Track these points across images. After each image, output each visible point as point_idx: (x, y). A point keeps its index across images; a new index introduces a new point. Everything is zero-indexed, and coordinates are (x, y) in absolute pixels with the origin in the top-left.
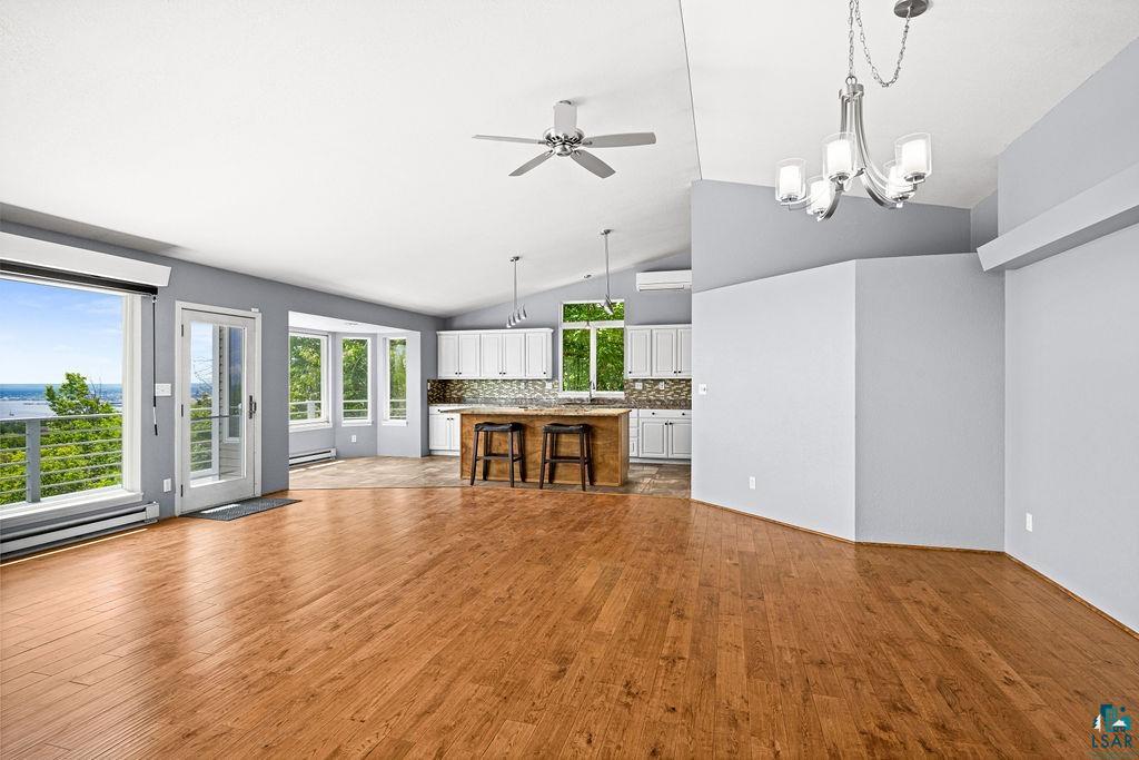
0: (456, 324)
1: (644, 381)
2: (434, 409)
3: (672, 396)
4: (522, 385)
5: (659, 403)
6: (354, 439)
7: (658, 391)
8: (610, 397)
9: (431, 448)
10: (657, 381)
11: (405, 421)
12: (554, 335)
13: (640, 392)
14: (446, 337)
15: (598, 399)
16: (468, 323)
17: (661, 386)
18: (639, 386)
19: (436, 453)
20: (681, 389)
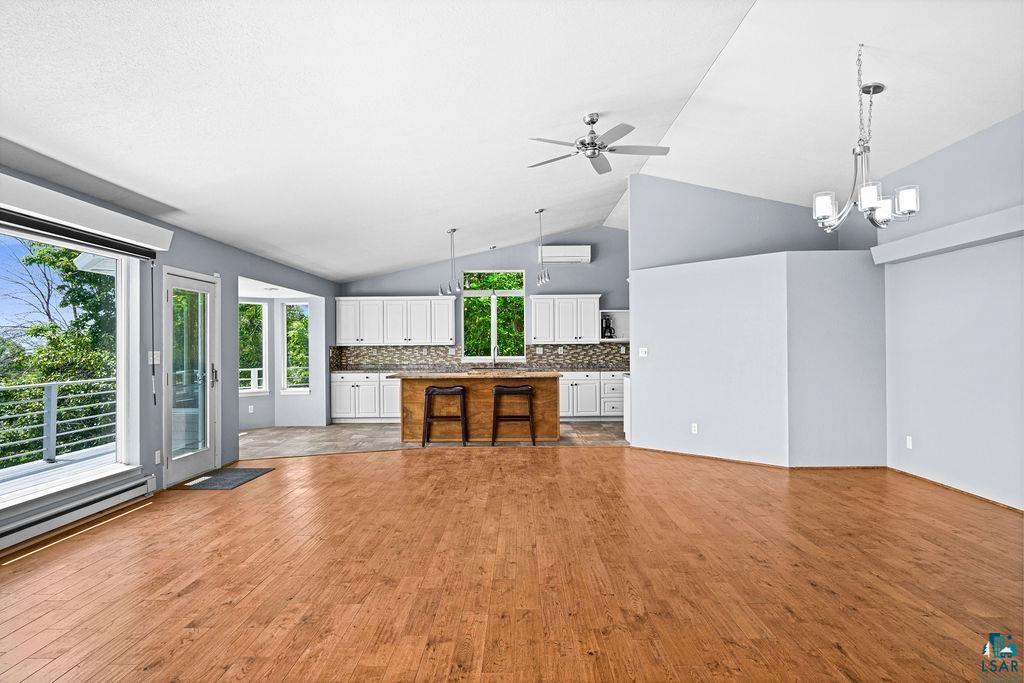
0: (353, 289)
1: (544, 346)
2: (337, 376)
3: (570, 359)
4: (425, 351)
5: (558, 366)
6: (251, 409)
7: (558, 355)
8: (513, 362)
9: (334, 415)
10: (556, 346)
11: (307, 389)
12: (457, 302)
13: (540, 357)
14: (345, 303)
15: (502, 364)
16: (365, 288)
17: (560, 351)
18: (539, 351)
19: (337, 421)
20: (578, 353)
